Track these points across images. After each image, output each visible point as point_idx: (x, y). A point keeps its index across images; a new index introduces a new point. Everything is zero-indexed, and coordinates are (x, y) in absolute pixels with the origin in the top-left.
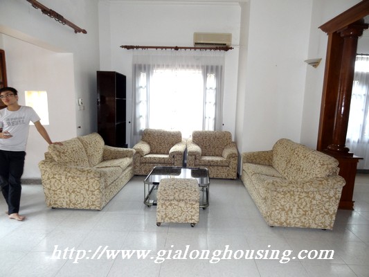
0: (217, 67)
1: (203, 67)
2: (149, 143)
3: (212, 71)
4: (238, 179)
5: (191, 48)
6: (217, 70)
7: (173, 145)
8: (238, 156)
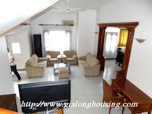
0: (70, 31)
1: (65, 31)
2: (50, 55)
3: (68, 32)
4: (77, 64)
5: (61, 25)
6: (70, 32)
7: (58, 55)
8: (77, 58)
